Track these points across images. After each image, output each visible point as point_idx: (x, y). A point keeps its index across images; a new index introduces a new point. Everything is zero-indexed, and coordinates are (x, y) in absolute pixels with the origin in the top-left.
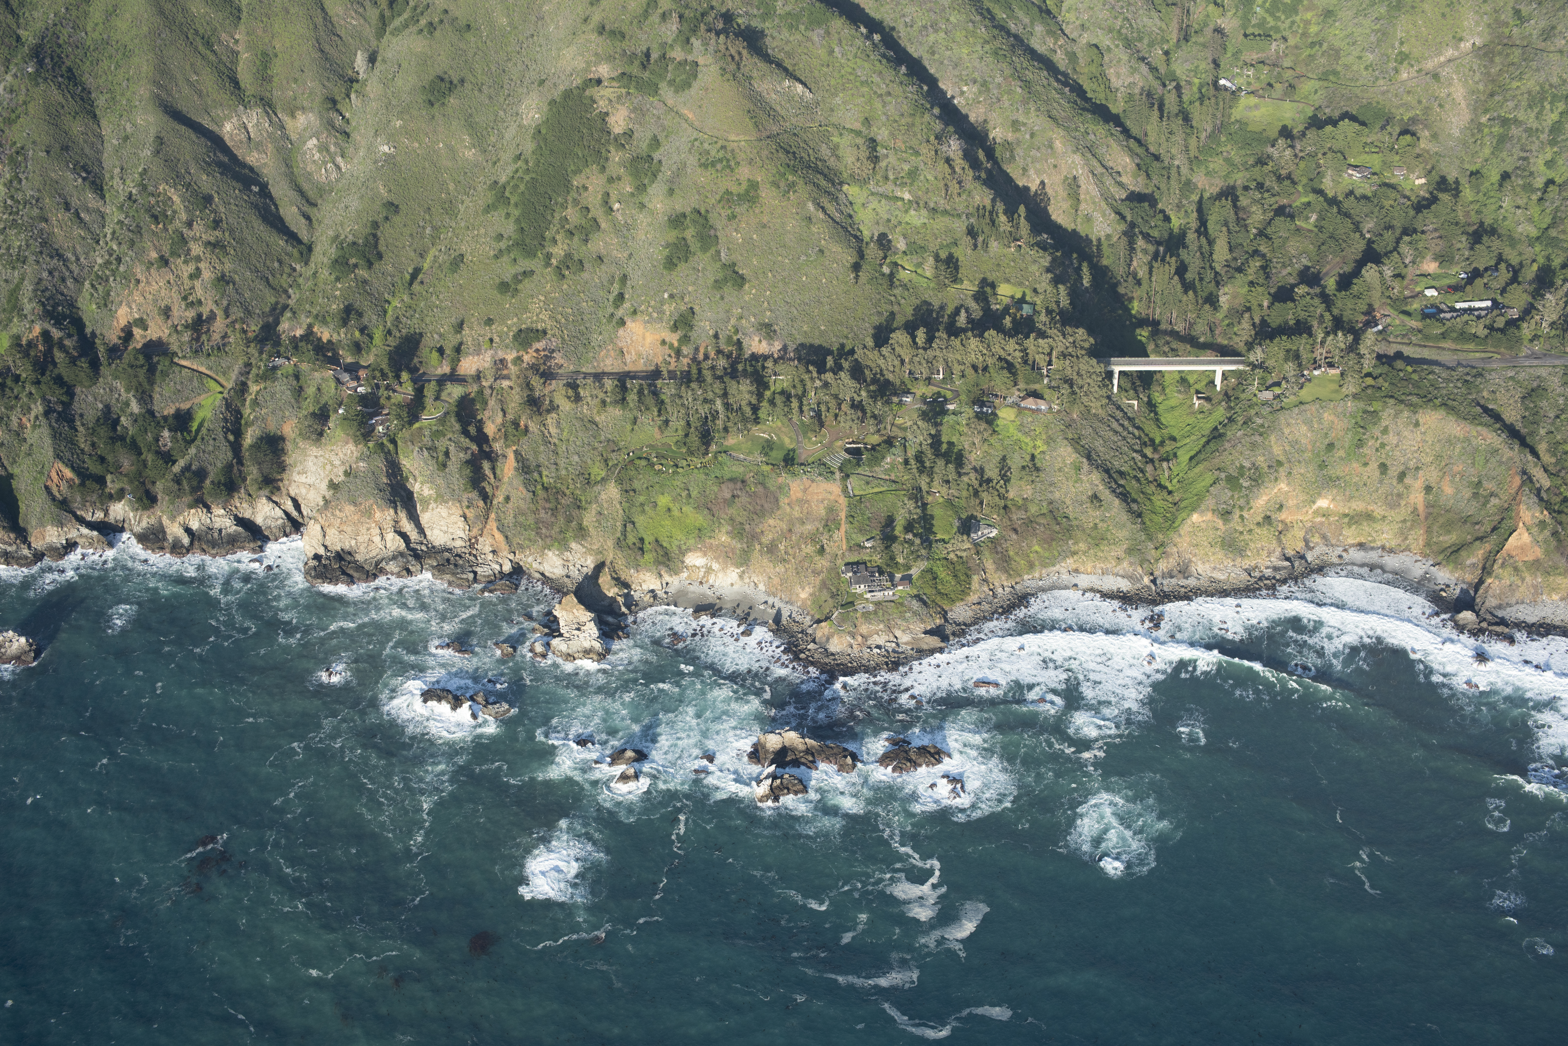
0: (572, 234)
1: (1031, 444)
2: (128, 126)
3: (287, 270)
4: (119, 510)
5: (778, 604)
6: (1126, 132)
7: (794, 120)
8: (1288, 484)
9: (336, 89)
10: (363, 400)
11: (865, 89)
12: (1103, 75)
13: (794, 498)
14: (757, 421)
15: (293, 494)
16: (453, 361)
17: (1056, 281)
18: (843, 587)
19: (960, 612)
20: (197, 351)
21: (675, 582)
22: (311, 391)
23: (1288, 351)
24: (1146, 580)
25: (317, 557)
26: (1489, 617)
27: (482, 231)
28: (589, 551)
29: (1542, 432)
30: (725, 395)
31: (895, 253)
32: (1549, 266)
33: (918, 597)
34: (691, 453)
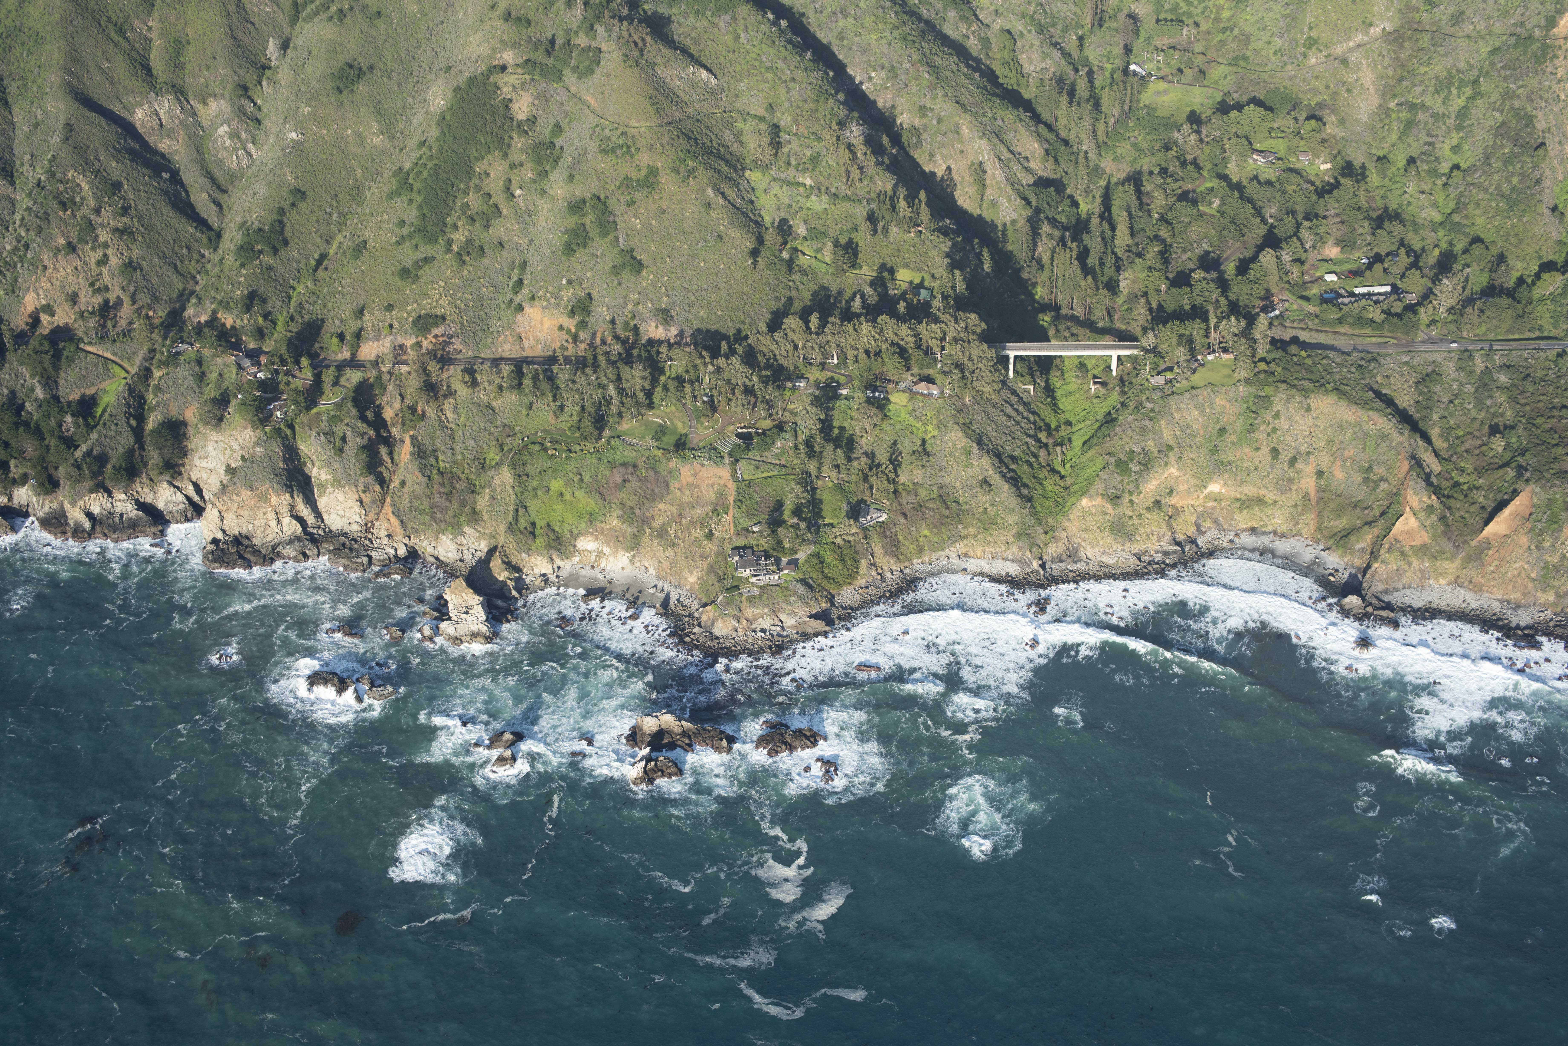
0: (473, 220)
1: (922, 429)
2: (39, 112)
3: (196, 256)
4: (23, 495)
5: (667, 588)
6: (1036, 118)
7: (697, 107)
8: (1179, 469)
9: (248, 77)
10: (262, 385)
11: (769, 75)
12: (1015, 60)
13: (684, 482)
14: (651, 405)
15: (194, 479)
16: (352, 346)
17: (953, 265)
18: (730, 571)
19: (847, 596)
20: (102, 337)
21: (567, 566)
22: (213, 376)
23: (1180, 336)
24: (1035, 565)
25: (215, 541)
26: (1375, 601)
27: (386, 217)
28: (483, 535)
29: (1435, 417)
30: (619, 379)
31: (796, 239)
32: (1451, 251)
33: (804, 582)
34: (584, 438)
